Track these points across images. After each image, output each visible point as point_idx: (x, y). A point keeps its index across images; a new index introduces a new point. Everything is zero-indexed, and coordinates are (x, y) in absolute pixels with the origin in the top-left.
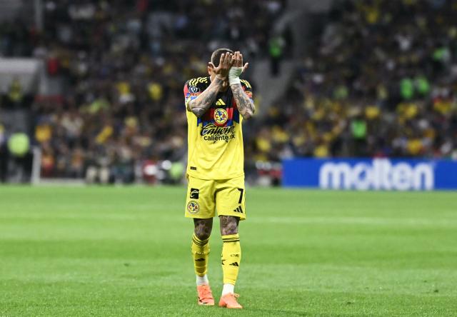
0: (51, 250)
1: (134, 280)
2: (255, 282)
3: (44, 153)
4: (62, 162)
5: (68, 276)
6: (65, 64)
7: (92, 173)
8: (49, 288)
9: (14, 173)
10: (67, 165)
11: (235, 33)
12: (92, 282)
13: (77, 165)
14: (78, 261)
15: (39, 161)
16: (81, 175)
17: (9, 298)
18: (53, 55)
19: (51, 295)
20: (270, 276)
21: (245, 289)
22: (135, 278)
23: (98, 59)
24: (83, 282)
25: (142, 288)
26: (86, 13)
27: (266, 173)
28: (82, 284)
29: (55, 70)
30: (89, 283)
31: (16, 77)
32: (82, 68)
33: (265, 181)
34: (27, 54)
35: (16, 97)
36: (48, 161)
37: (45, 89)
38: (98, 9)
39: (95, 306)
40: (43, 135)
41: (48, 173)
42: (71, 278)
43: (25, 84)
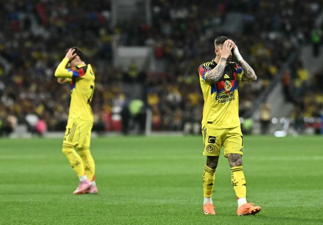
0: (159, 181)
1: (219, 202)
2: (305, 202)
3: (154, 114)
4: (166, 120)
5: (172, 201)
6: (168, 50)
7: (188, 127)
8: (159, 209)
9: (133, 128)
10: (170, 122)
11: (288, 27)
12: (189, 204)
13: (177, 122)
14: (179, 189)
15: (150, 119)
16: (181, 128)
17: (131, 216)
18: (159, 44)
19: (161, 214)
20: (315, 197)
21: (298, 207)
22: (220, 200)
23: (191, 46)
24: (183, 204)
25: (224, 208)
26: (182, 14)
27: (311, 125)
28: (182, 205)
29: (161, 55)
30: (187, 205)
31: (133, 60)
32: (180, 53)
33: (310, 131)
34: (141, 44)
35: (133, 74)
36: (157, 119)
37: (154, 68)
38: (190, 11)
39: (192, 221)
40: (153, 100)
41: (157, 128)
42: (174, 201)
43: (139, 65)
